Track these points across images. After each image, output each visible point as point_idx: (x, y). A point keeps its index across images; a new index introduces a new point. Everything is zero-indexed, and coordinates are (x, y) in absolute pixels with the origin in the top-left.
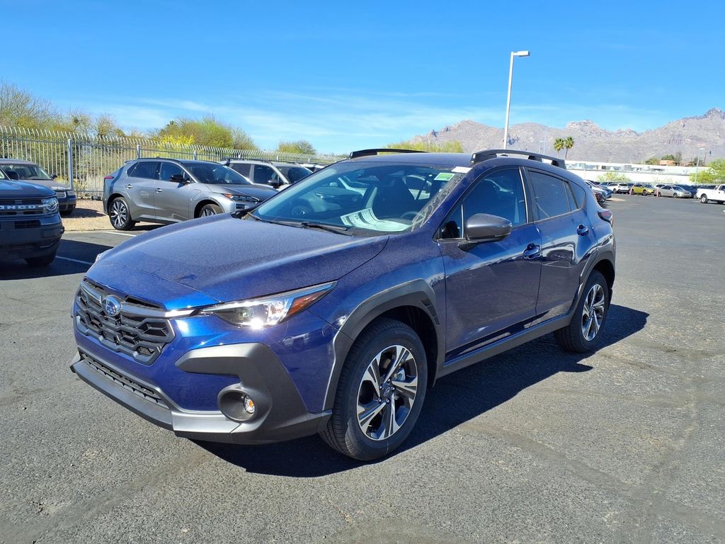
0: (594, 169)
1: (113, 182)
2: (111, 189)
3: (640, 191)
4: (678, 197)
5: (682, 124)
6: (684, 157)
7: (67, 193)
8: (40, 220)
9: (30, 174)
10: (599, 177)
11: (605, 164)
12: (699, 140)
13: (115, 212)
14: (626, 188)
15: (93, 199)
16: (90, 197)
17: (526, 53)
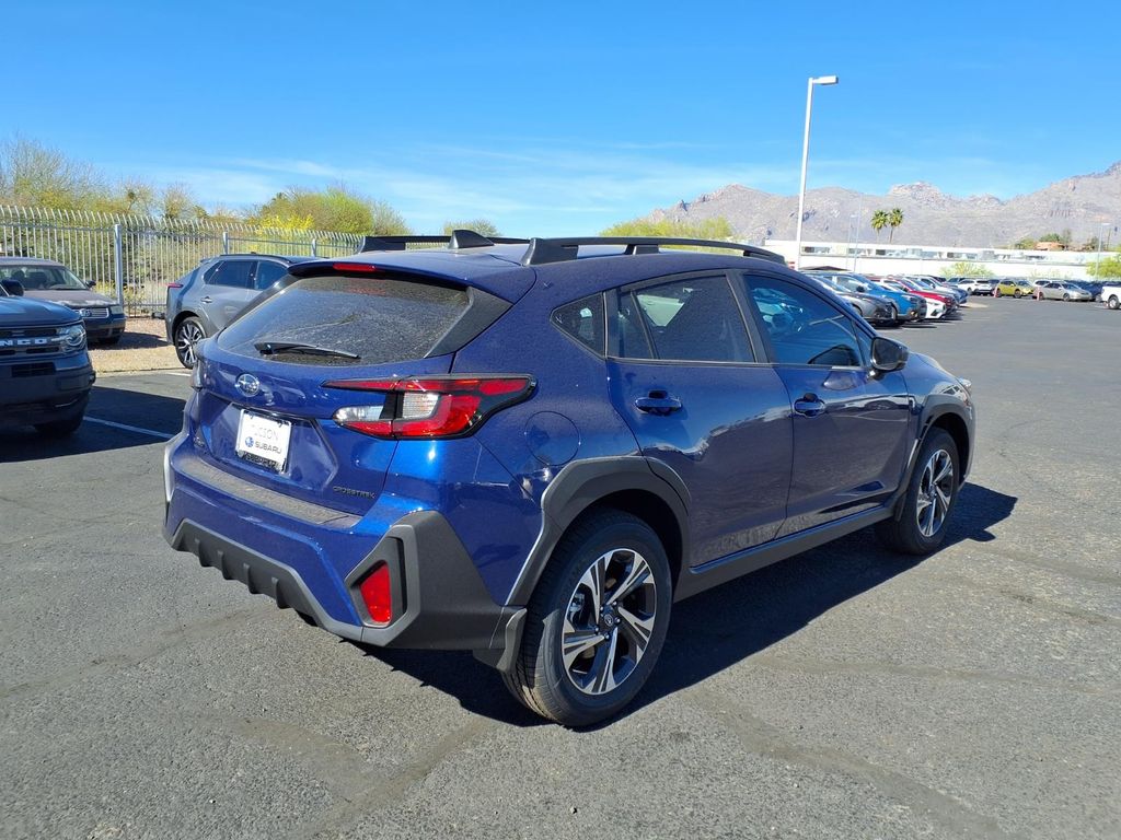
0: (935, 257)
1: (183, 293)
2: (179, 304)
3: (1010, 291)
4: (1071, 300)
5: (1071, 185)
6: (1075, 236)
7: (110, 311)
8: (55, 362)
9: (53, 280)
10: (943, 269)
11: (951, 250)
12: (1099, 210)
13: (185, 341)
14: (988, 287)
15: (153, 317)
16: (149, 314)
17: (832, 79)
